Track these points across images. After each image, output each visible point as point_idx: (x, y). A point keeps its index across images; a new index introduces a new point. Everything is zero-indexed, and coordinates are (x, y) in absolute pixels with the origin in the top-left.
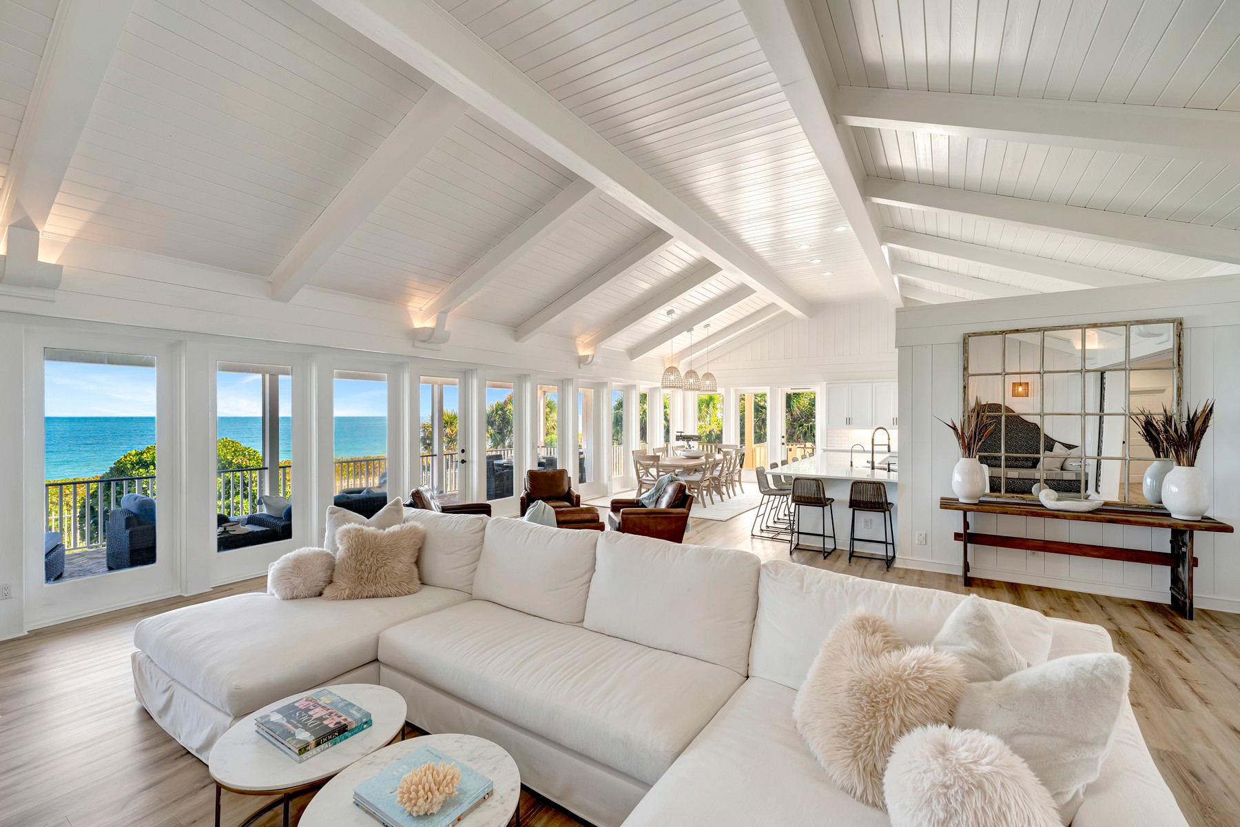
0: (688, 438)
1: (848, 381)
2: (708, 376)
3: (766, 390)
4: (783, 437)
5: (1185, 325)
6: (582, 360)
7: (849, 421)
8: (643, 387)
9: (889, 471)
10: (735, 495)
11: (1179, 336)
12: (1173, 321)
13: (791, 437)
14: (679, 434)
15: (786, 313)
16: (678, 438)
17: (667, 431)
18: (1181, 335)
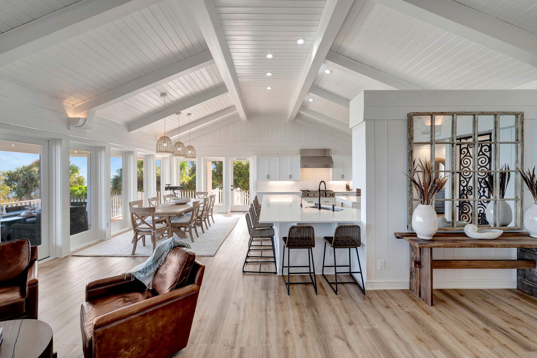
0: (174, 188)
1: (268, 156)
2: (190, 148)
3: (222, 159)
4: (232, 186)
5: (525, 117)
6: (71, 122)
7: (268, 177)
8: (140, 153)
9: (334, 211)
10: (210, 226)
11: (522, 123)
12: (517, 115)
13: (236, 185)
14: (168, 186)
15: (237, 115)
16: (167, 189)
17: (158, 183)
18: (523, 122)
